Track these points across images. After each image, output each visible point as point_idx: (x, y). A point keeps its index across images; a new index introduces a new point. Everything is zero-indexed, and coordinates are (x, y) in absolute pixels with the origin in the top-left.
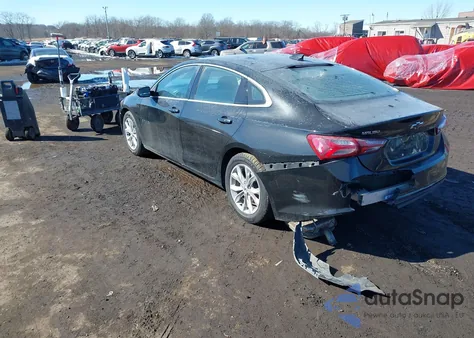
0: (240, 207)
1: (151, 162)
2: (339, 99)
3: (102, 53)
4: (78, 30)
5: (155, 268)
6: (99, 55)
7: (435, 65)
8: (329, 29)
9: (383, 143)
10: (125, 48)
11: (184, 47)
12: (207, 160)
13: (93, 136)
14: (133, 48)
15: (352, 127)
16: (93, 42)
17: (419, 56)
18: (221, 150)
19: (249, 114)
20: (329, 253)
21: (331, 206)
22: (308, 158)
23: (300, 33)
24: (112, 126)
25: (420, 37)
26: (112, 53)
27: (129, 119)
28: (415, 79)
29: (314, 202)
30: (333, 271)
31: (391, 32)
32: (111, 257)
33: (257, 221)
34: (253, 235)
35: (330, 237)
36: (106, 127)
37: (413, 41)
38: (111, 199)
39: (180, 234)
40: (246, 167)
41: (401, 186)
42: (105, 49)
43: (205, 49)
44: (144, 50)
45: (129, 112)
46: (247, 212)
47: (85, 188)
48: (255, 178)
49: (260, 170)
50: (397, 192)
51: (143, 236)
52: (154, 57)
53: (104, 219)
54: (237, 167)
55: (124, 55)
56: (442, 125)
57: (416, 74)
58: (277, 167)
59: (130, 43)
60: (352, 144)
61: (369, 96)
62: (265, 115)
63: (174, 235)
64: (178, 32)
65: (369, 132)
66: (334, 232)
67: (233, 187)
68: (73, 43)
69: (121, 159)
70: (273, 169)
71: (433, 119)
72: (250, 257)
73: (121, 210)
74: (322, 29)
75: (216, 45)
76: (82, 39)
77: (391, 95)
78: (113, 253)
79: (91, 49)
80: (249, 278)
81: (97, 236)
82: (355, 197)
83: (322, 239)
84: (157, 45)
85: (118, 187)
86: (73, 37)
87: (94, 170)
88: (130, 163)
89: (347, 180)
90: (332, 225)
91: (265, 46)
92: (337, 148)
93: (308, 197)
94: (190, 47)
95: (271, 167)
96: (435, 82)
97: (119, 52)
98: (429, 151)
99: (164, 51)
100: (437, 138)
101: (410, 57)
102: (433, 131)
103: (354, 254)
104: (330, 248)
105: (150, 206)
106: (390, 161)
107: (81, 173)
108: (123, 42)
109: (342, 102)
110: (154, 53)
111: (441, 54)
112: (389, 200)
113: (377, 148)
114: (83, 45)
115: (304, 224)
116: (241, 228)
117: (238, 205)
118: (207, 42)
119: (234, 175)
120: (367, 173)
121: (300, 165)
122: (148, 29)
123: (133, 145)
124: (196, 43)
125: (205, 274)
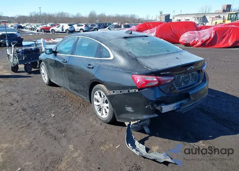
0: (99, 114)
1: (54, 89)
2: (149, 55)
3: (38, 31)
4: (26, 19)
5: (48, 151)
6: (36, 32)
7: (204, 36)
8: (154, 19)
9: (172, 78)
10: (49, 28)
11: (80, 28)
12: (82, 88)
13: (26, 75)
14: (53, 28)
15: (155, 70)
16: (33, 25)
17: (196, 32)
18: (88, 83)
19: (102, 63)
20: (146, 139)
21: (146, 113)
22: (132, 88)
23: (139, 20)
24: (37, 69)
25: (197, 22)
26: (43, 31)
27: (43, 66)
28: (195, 43)
29: (136, 111)
30: (147, 150)
31: (183, 19)
32: (23, 146)
33: (108, 121)
34: (106, 130)
35: (147, 130)
36: (33, 70)
37: (193, 24)
38: (29, 111)
39: (65, 131)
40: (102, 92)
41: (183, 101)
42: (39, 29)
43: (91, 28)
44: (60, 29)
45: (43, 62)
46: (103, 116)
47: (16, 105)
48: (106, 98)
49: (109, 94)
50: (181, 105)
51: (44, 132)
52: (65, 33)
53: (23, 122)
54: (97, 92)
55: (49, 32)
56: (204, 68)
57: (195, 40)
58: (117, 92)
59: (52, 26)
60: (155, 79)
61: (165, 52)
62: (110, 64)
63: (61, 131)
64: (78, 20)
65: (164, 73)
66: (149, 127)
67: (96, 103)
68: (23, 26)
69: (39, 87)
70: (115, 93)
71: (200, 65)
72: (102, 144)
73: (34, 117)
74: (150, 18)
75: (96, 26)
76: (28, 24)
77: (177, 52)
78: (25, 143)
79: (32, 29)
80: (101, 156)
81: (18, 133)
82: (158, 108)
83: (142, 131)
84: (66, 27)
85: (35, 104)
86: (23, 23)
87: (23, 94)
88: (43, 90)
89: (154, 99)
90: (148, 123)
91: (121, 27)
92: (147, 82)
93: (133, 109)
94: (83, 27)
95: (114, 92)
96: (204, 44)
97: (46, 30)
98: (198, 81)
99: (70, 30)
100: (202, 74)
101: (192, 32)
102: (200, 71)
103: (159, 139)
104: (147, 136)
105: (51, 114)
106: (177, 88)
107: (15, 96)
108: (48, 25)
109: (151, 56)
110: (64, 31)
111: (206, 31)
112: (177, 109)
113: (169, 81)
114: (28, 27)
115: (132, 123)
116: (99, 125)
117: (98, 112)
118: (92, 25)
119: (95, 96)
120: (165, 95)
121: (129, 91)
122: (62, 19)
123: (46, 80)
124: (86, 26)
125: (76, 155)
